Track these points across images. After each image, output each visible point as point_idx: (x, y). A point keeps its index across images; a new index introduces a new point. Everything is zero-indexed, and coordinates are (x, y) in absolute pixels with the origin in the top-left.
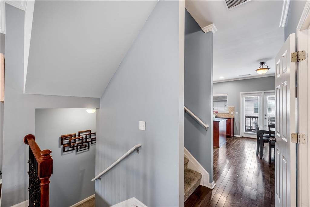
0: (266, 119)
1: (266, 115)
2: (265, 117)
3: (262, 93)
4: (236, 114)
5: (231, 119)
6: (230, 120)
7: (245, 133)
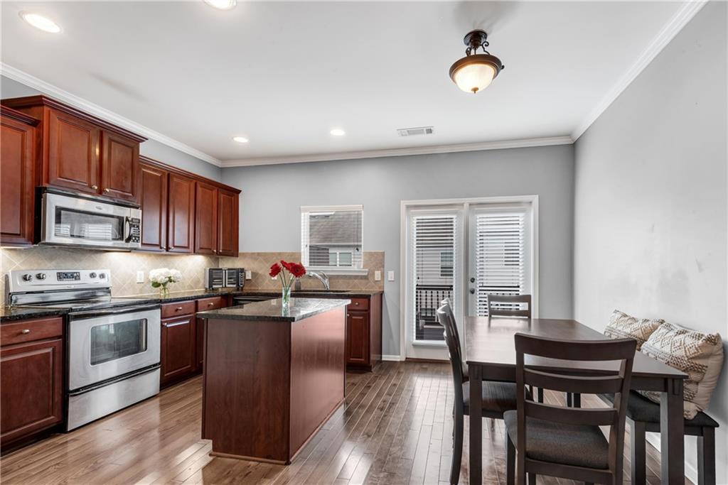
0: (473, 292)
1: (473, 280)
2: (471, 286)
3: (462, 205)
4: (390, 279)
5: (368, 297)
6: (367, 300)
7: (415, 346)
